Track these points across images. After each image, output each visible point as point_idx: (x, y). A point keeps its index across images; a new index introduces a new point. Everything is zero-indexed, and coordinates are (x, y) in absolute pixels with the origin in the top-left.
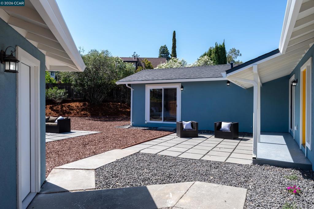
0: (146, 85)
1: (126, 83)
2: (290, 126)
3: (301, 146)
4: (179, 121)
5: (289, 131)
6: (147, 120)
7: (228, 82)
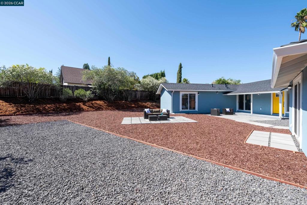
0: (180, 92)
1: (174, 90)
2: (237, 109)
3: (271, 114)
4: (197, 109)
5: (237, 111)
6: (181, 110)
7: (217, 92)
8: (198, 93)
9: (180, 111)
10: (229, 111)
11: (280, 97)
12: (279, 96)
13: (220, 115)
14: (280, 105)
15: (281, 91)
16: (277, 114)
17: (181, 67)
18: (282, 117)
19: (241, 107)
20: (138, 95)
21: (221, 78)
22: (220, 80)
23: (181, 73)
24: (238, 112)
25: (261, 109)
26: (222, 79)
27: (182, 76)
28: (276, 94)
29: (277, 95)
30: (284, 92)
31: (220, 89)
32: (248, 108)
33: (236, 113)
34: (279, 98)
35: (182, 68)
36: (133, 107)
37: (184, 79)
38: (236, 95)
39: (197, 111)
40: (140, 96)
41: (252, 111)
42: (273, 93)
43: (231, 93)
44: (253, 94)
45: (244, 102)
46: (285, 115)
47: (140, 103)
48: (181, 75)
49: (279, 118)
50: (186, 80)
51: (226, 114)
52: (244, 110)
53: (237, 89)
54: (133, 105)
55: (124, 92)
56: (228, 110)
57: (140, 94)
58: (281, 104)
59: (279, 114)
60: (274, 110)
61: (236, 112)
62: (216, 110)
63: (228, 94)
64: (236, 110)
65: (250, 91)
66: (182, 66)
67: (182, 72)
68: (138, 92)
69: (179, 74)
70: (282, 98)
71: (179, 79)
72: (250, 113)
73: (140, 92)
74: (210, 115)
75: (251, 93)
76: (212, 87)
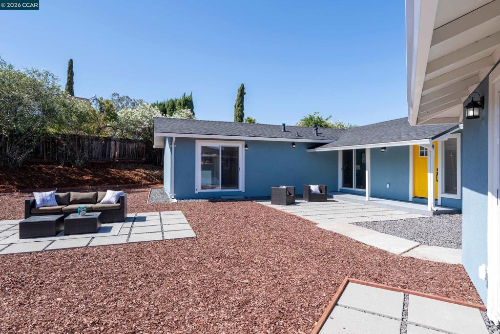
0: (196, 140)
1: (174, 136)
2: (340, 186)
3: (411, 199)
4: (241, 187)
5: (339, 190)
6: (198, 189)
7: (293, 143)
8: (246, 146)
9: (196, 192)
10: (319, 191)
11: (430, 158)
12: (426, 155)
13: (293, 203)
14: (430, 176)
15: (433, 138)
16: (422, 200)
17: (242, 92)
18: (435, 209)
19: (347, 182)
20: (112, 150)
21: (312, 114)
22: (311, 118)
23: (242, 106)
24: (342, 192)
25: (388, 186)
26: (316, 117)
27: (244, 112)
28: (422, 148)
29: (423, 152)
30: (437, 142)
31: (299, 137)
32: (361, 184)
33: (336, 197)
34: (426, 160)
35: (245, 96)
36: (87, 181)
37: (248, 118)
38: (337, 152)
39: (244, 191)
40: (117, 153)
41: (367, 190)
42: (415, 146)
43: (324, 146)
44: (371, 149)
45: (355, 168)
46: (439, 203)
47: (113, 171)
48: (243, 109)
49: (428, 212)
50: (251, 121)
51: (310, 200)
52: (354, 189)
53: (338, 138)
54: (86, 178)
55: (65, 140)
56: (314, 188)
57: (118, 148)
58: (432, 174)
59: (427, 198)
60: (417, 188)
61: (336, 192)
62: (284, 189)
63: (318, 150)
64: (337, 188)
65: (364, 140)
66: (245, 91)
67: (245, 104)
68: (113, 143)
69: (239, 108)
70: (433, 159)
71: (238, 118)
72: (364, 194)
73: (118, 143)
74: (268, 204)
75: (368, 147)
76: (285, 131)
